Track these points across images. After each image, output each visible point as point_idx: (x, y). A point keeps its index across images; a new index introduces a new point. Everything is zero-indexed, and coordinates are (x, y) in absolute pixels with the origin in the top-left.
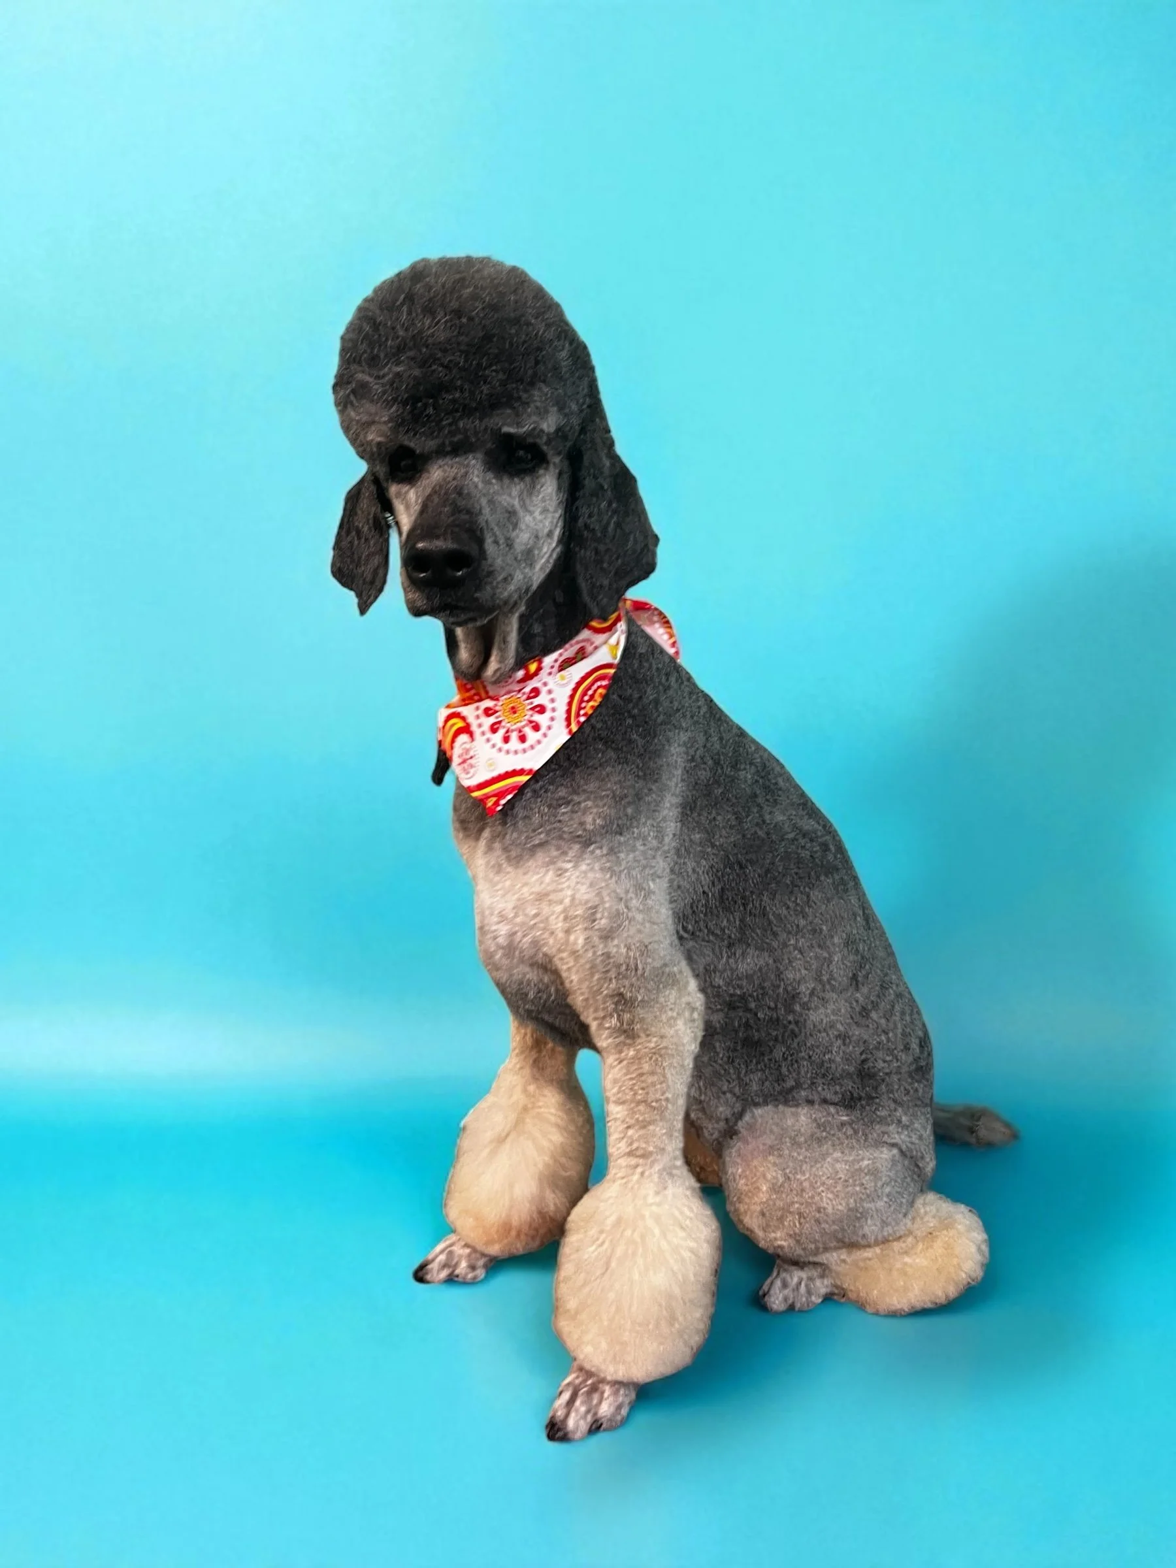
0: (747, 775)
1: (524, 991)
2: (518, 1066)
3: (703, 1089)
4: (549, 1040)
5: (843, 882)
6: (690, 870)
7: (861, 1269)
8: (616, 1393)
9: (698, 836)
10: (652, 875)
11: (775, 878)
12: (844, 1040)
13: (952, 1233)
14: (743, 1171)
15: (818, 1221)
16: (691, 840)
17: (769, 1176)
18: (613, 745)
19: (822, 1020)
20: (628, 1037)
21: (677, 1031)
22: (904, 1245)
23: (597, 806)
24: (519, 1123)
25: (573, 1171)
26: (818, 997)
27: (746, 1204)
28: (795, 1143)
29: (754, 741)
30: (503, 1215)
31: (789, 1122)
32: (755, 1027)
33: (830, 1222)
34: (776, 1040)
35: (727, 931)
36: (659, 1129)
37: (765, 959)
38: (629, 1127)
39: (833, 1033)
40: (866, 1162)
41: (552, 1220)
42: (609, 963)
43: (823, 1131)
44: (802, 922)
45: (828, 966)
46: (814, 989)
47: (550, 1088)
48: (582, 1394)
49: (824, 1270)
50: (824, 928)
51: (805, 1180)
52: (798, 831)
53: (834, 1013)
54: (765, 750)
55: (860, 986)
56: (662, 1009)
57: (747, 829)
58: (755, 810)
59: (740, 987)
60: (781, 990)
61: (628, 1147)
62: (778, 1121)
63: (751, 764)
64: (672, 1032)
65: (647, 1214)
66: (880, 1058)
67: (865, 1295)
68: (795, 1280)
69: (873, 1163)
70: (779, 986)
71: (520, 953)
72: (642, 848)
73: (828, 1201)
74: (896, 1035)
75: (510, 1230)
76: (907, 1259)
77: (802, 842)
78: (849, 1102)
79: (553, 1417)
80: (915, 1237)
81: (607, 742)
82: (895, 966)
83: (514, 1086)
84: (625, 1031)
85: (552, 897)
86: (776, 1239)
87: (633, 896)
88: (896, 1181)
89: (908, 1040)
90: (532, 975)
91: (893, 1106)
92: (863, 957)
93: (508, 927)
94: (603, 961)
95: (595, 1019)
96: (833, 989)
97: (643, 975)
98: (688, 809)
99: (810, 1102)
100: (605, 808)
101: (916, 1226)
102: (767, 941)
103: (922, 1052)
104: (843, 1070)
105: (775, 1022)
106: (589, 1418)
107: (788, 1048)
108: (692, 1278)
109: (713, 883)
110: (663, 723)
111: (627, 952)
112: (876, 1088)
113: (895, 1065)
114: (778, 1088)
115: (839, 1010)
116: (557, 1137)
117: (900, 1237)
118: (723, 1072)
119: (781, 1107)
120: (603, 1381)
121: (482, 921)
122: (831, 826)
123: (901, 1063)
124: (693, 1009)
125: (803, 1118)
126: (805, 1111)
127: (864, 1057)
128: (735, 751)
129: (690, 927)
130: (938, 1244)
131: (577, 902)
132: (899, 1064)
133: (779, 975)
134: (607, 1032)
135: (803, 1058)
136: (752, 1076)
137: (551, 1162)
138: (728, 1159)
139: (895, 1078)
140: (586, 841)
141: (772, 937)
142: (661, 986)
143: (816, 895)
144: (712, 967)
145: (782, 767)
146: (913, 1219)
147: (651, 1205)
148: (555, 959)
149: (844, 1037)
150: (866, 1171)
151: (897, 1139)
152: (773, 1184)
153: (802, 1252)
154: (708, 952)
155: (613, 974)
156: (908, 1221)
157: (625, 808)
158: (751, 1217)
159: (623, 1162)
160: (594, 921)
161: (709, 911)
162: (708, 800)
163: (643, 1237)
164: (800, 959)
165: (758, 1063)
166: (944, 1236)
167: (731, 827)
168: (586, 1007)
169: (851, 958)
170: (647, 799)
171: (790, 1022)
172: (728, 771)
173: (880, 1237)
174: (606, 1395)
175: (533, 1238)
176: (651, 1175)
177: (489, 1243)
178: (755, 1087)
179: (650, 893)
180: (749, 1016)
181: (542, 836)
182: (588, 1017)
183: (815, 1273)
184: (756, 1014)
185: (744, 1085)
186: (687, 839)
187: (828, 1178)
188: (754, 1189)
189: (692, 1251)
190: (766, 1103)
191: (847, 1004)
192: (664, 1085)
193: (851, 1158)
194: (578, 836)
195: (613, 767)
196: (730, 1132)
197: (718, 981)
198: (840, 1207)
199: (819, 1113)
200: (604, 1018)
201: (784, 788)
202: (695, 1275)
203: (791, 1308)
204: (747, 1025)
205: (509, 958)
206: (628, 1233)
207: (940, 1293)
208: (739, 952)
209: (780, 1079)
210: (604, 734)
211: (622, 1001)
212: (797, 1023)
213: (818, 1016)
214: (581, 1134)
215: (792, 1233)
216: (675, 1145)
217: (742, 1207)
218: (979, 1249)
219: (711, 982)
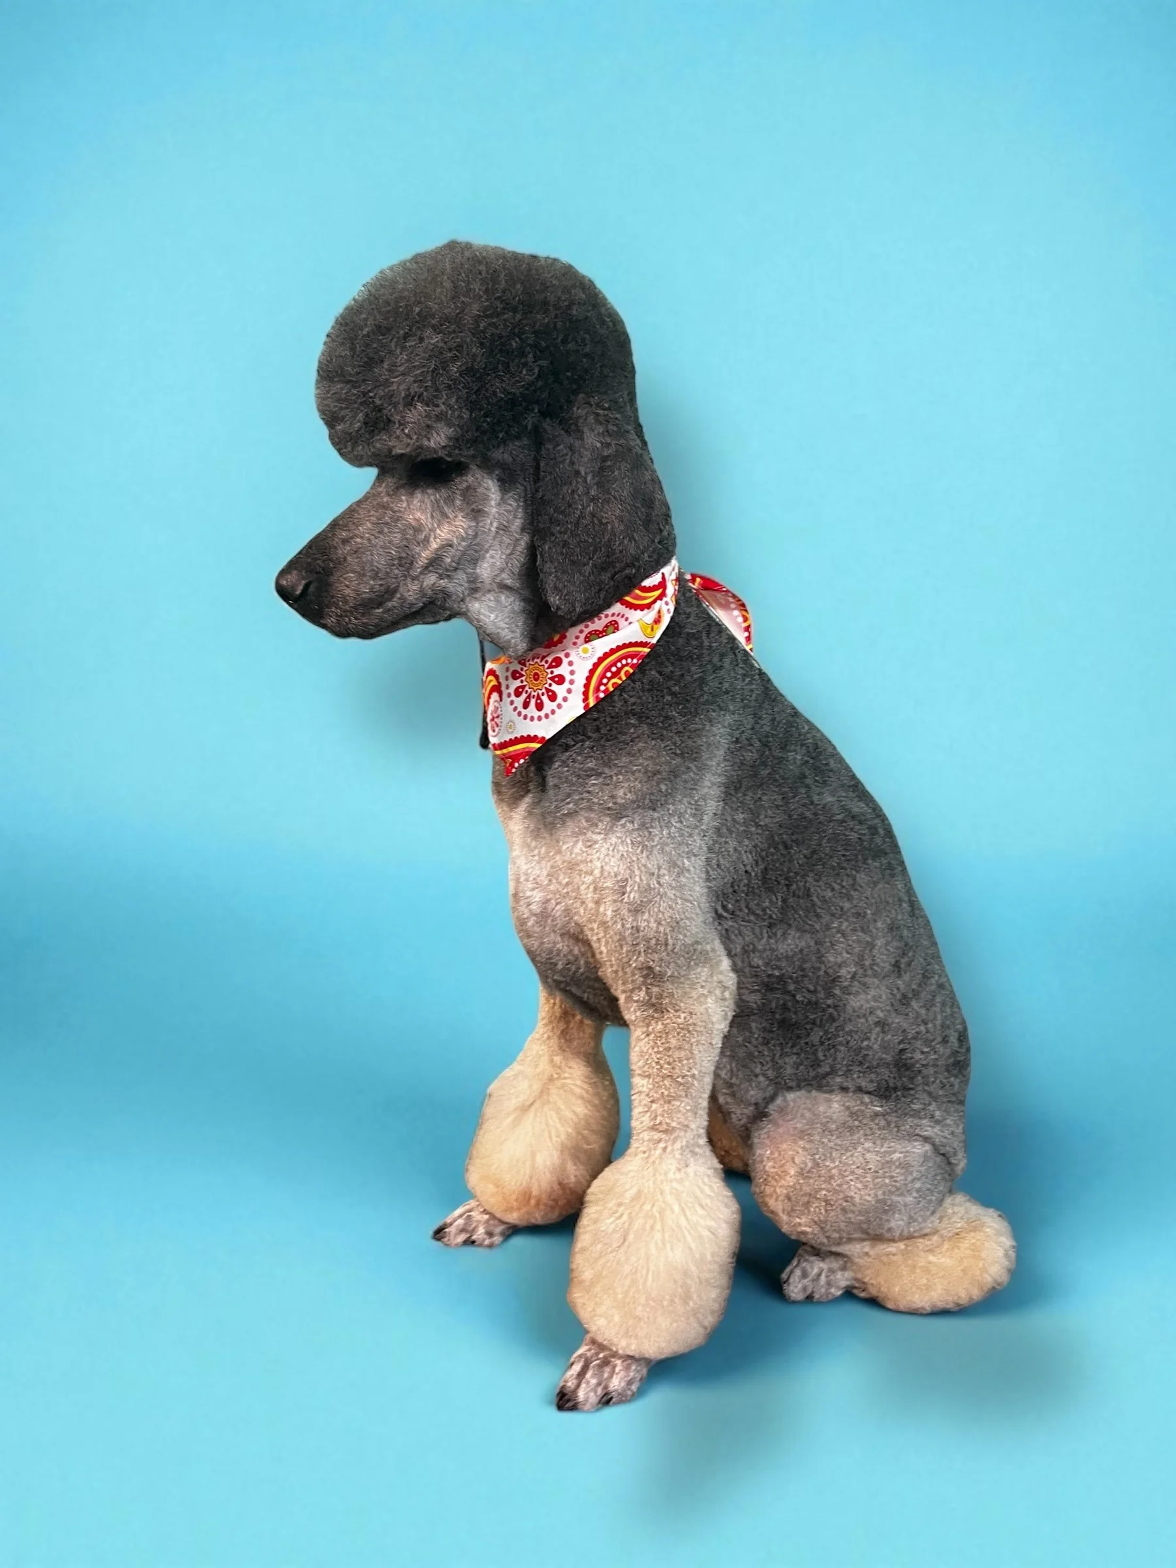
0: (796, 756)
1: (554, 961)
2: (546, 1036)
3: (735, 1069)
4: (577, 1013)
5: (890, 867)
6: (731, 850)
7: (884, 1264)
8: (627, 1368)
9: (741, 816)
10: (688, 853)
11: (820, 859)
12: (883, 1028)
13: (979, 1235)
14: (772, 1153)
15: (844, 1210)
16: (734, 820)
17: (797, 1160)
18: (649, 721)
19: (862, 1006)
20: (656, 1011)
21: (707, 1009)
22: (929, 1243)
23: (628, 780)
24: (544, 1092)
25: (596, 1144)
26: (859, 982)
27: (773, 1186)
28: (826, 1130)
29: (808, 722)
30: (524, 1184)
31: (821, 1109)
32: (794, 1010)
33: (857, 1213)
34: (814, 1023)
35: (768, 911)
36: (684, 1105)
37: (806, 942)
38: (652, 1102)
39: (872, 1019)
40: (897, 1155)
41: (573, 1192)
42: (638, 937)
43: (856, 1120)
44: (847, 905)
45: (871, 950)
46: (855, 973)
47: (578, 1060)
48: (593, 1367)
49: (846, 1262)
50: (869, 912)
51: (834, 1168)
52: (847, 813)
53: (875, 999)
54: (819, 731)
55: (903, 973)
56: (693, 985)
57: (793, 810)
58: (803, 791)
59: (779, 968)
60: (821, 973)
61: (651, 1120)
62: (810, 1106)
63: (802, 745)
64: (702, 1009)
65: (667, 1188)
66: (918, 1049)
67: (886, 1290)
68: (816, 1271)
69: (905, 1157)
70: (819, 969)
71: (553, 921)
72: (678, 825)
73: (856, 1191)
74: (935, 1026)
75: (530, 1198)
76: (931, 1258)
77: (851, 824)
78: (884, 1093)
79: (563, 1387)
80: (941, 1236)
81: (642, 717)
82: (937, 957)
83: (541, 1056)
84: (653, 1005)
85: (582, 867)
86: (800, 1224)
87: (666, 872)
88: (927, 1178)
89: (947, 1032)
90: (562, 945)
91: (927, 1099)
92: (906, 945)
93: (541, 894)
94: (632, 934)
95: (624, 992)
96: (875, 975)
97: (672, 951)
98: (732, 789)
99: (844, 1089)
100: (637, 783)
101: (943, 1225)
102: (810, 922)
103: (960, 1047)
104: (881, 1059)
105: (814, 1005)
106: (600, 1391)
107: (826, 1032)
108: (709, 1258)
109: (757, 862)
110: (707, 702)
111: (657, 927)
112: (912, 1079)
113: (933, 1057)
114: (812, 1074)
115: (880, 997)
116: (581, 1110)
117: (926, 1235)
118: (756, 1053)
119: (814, 1093)
120: (615, 1355)
121: (516, 888)
122: (881, 810)
123: (939, 1055)
124: (725, 988)
125: (835, 1105)
126: (838, 1098)
127: (901, 1046)
128: (786, 732)
129: (730, 906)
130: (965, 1244)
131: (606, 874)
132: (936, 1056)
133: (820, 958)
134: (635, 1004)
135: (841, 1043)
136: (787, 1060)
137: (574, 1134)
138: (756, 1140)
139: (931, 1070)
140: (617, 814)
141: (815, 919)
142: (692, 963)
143: (862, 878)
144: (751, 947)
145: (835, 748)
146: (941, 1219)
147: (671, 1181)
148: (585, 929)
149: (882, 1024)
150: (897, 1163)
151: (929, 1132)
152: (801, 1169)
153: (825, 1241)
154: (747, 932)
155: (641, 947)
156: (934, 1218)
157: (658, 784)
158: (776, 1200)
159: (646, 1136)
160: (624, 894)
161: (750, 891)
162: (754, 781)
163: (662, 1212)
164: (842, 943)
165: (793, 1046)
166: (970, 1239)
167: (777, 807)
168: (616, 980)
169: (895, 944)
170: (683, 777)
171: (829, 1006)
172: (777, 753)
173: (905, 1233)
174: (617, 1370)
175: (552, 1208)
176: (673, 1150)
177: (510, 1210)
178: (789, 1070)
179: (683, 871)
180: (787, 998)
181: (571, 805)
182: (616, 990)
183: (835, 1264)
184: (794, 996)
185: (777, 1068)
186: (729, 818)
187: (858, 1167)
188: (782, 1172)
189: (710, 1229)
190: (799, 1087)
191: (888, 991)
192: (691, 1061)
193: (882, 1150)
194: (609, 809)
195: (646, 743)
196: (760, 1115)
197: (757, 961)
198: (869, 1198)
199: (852, 1101)
200: (632, 991)
201: (835, 769)
202: (713, 1254)
203: (810, 1298)
204: (785, 1008)
205: (541, 926)
206: (647, 1207)
207: (963, 1295)
208: (779, 933)
209: (816, 1064)
210: (637, 709)
211: (650, 975)
212: (835, 1007)
213: (857, 1002)
214: (605, 1108)
215: (816, 1219)
216: (699, 1123)
217: (768, 1190)
218: (1006, 1255)
219: (750, 962)
